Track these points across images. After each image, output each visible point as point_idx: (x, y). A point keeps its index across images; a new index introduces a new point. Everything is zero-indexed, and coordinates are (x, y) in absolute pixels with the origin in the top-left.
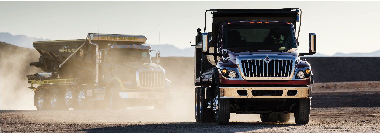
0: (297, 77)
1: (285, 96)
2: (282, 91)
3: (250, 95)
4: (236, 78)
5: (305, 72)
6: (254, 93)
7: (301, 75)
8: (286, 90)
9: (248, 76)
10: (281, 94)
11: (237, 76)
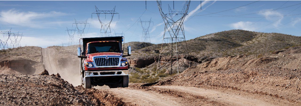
0: (121, 65)
1: (116, 75)
2: (114, 72)
3: (99, 75)
4: (92, 67)
5: (125, 63)
6: (101, 74)
7: (123, 64)
8: (116, 72)
9: (98, 66)
10: (114, 74)
11: (93, 66)
